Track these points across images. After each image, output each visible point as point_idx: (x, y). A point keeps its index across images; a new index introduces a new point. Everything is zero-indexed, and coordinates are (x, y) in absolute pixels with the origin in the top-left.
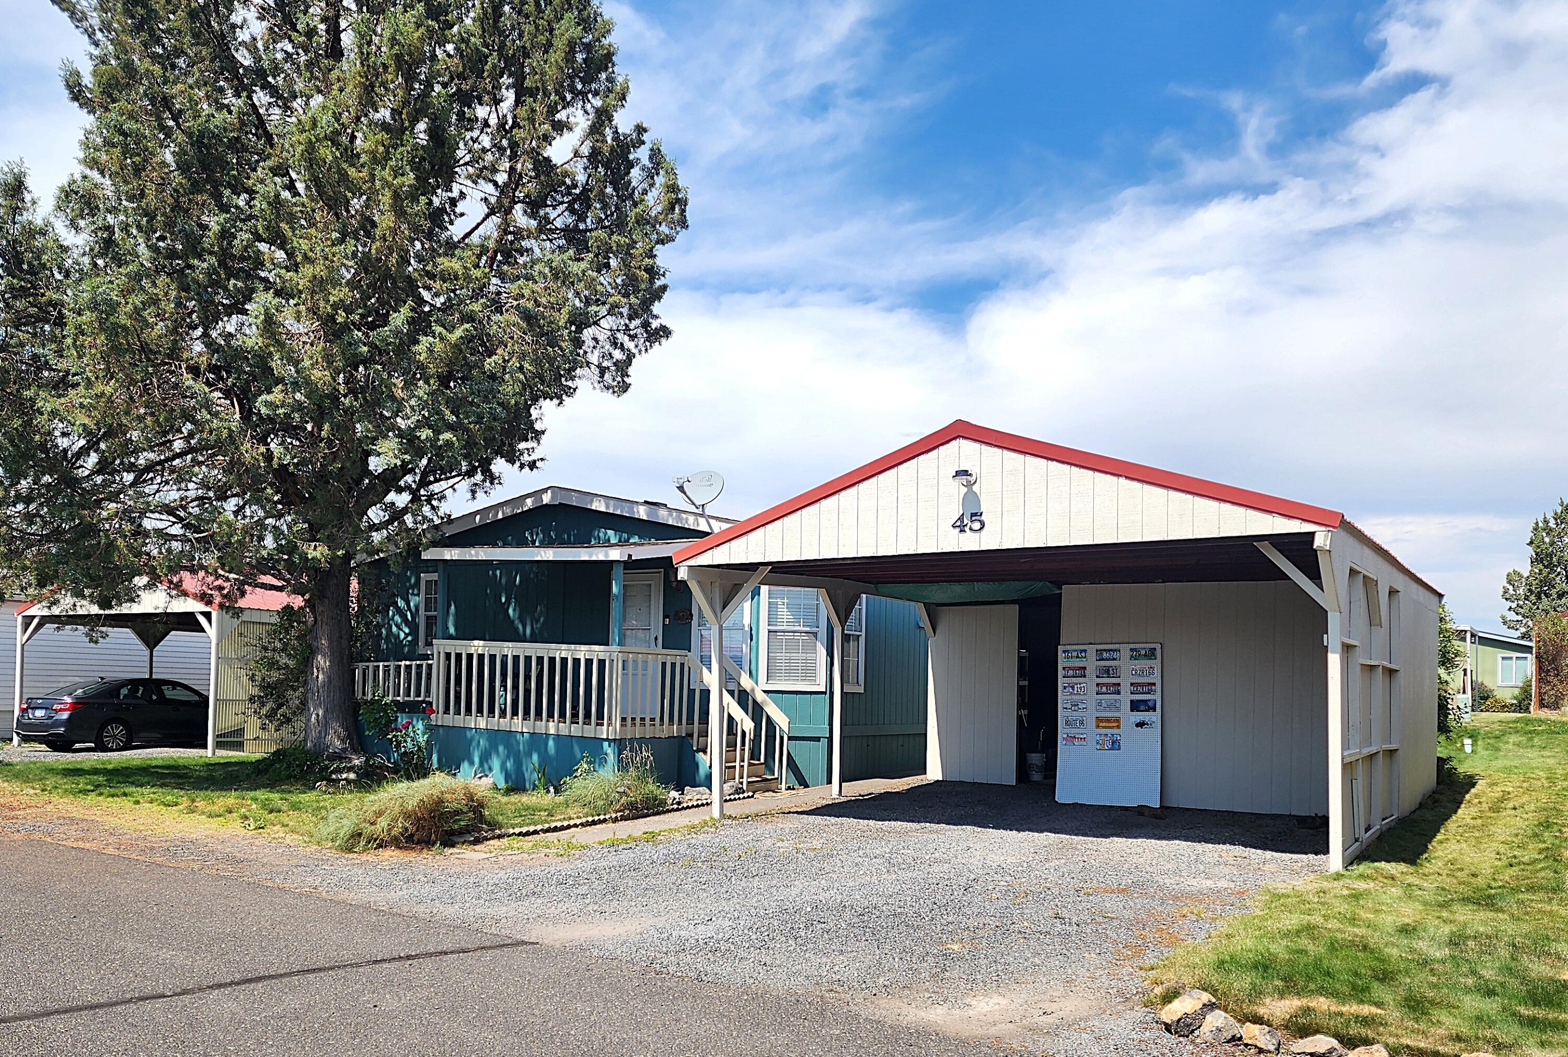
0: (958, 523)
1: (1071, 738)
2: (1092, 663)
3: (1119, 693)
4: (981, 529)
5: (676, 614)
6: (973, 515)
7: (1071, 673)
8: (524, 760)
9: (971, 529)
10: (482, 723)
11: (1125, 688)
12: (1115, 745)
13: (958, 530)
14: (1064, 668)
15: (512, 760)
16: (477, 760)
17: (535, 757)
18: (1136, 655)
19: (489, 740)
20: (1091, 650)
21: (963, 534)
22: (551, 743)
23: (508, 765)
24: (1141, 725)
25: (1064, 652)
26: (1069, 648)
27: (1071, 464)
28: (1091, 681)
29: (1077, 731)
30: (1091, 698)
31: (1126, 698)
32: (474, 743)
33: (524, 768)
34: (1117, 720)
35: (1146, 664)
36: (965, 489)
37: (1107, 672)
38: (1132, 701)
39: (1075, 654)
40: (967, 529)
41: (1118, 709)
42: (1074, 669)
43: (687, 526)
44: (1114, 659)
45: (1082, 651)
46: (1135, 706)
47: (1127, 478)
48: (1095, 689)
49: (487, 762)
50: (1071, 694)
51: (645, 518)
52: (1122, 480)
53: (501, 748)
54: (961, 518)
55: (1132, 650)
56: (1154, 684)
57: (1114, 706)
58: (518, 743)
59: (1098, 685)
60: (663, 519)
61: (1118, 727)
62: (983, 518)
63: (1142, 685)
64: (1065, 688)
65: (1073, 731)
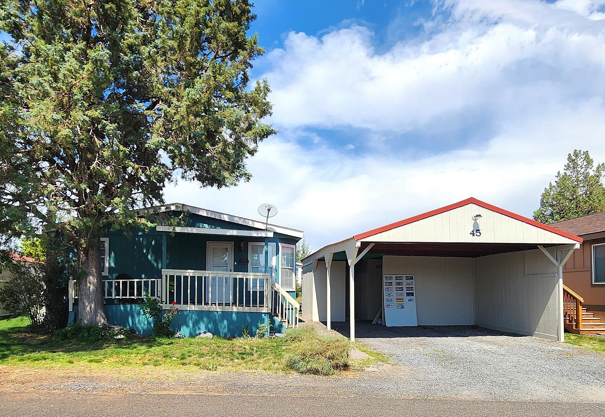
0: (472, 233)
1: (388, 306)
2: (394, 281)
3: (403, 290)
4: (480, 235)
5: (240, 260)
6: (477, 230)
7: (388, 284)
8: (219, 324)
9: (476, 235)
10: (193, 308)
11: (405, 289)
12: (402, 307)
13: (472, 235)
14: (385, 283)
15: (212, 324)
16: (191, 325)
17: (225, 322)
18: (407, 278)
19: (198, 315)
20: (394, 277)
21: (474, 237)
22: (234, 315)
23: (210, 326)
24: (410, 300)
25: (385, 277)
26: (386, 276)
27: (509, 216)
28: (394, 286)
29: (391, 303)
30: (394, 292)
31: (405, 292)
32: (189, 317)
33: (219, 327)
34: (403, 299)
35: (410, 281)
36: (474, 221)
37: (399, 284)
38: (407, 293)
39: (389, 278)
40: (475, 235)
41: (403, 295)
42: (389, 283)
43: (248, 225)
44: (401, 280)
45: (391, 277)
46: (408, 294)
47: (526, 223)
48: (395, 289)
49: (197, 325)
50: (388, 291)
51: (227, 220)
52: (524, 223)
53: (205, 319)
54: (473, 231)
55: (406, 277)
56: (413, 287)
57: (401, 294)
58: (216, 316)
59: (396, 288)
60: (237, 222)
61: (403, 301)
62: (480, 232)
63: (409, 288)
64: (386, 289)
65: (389, 303)
